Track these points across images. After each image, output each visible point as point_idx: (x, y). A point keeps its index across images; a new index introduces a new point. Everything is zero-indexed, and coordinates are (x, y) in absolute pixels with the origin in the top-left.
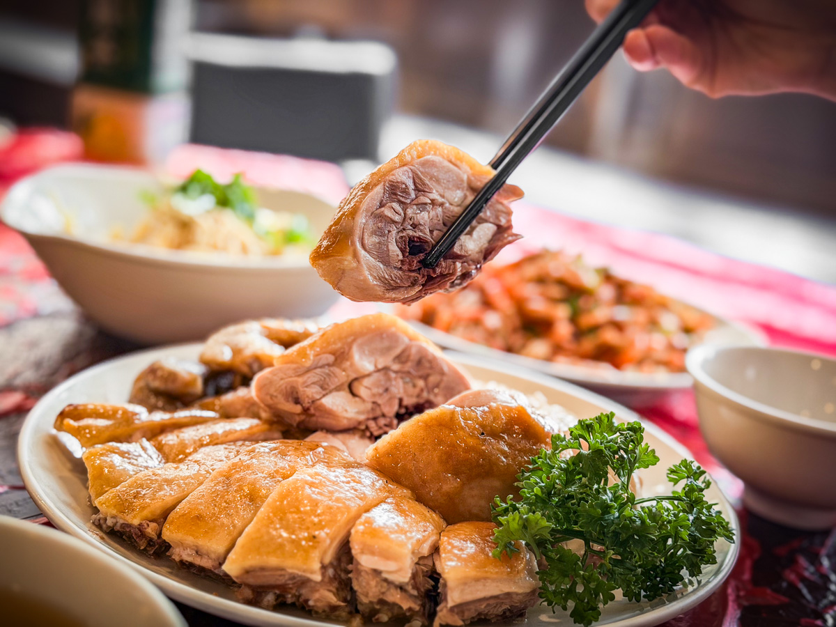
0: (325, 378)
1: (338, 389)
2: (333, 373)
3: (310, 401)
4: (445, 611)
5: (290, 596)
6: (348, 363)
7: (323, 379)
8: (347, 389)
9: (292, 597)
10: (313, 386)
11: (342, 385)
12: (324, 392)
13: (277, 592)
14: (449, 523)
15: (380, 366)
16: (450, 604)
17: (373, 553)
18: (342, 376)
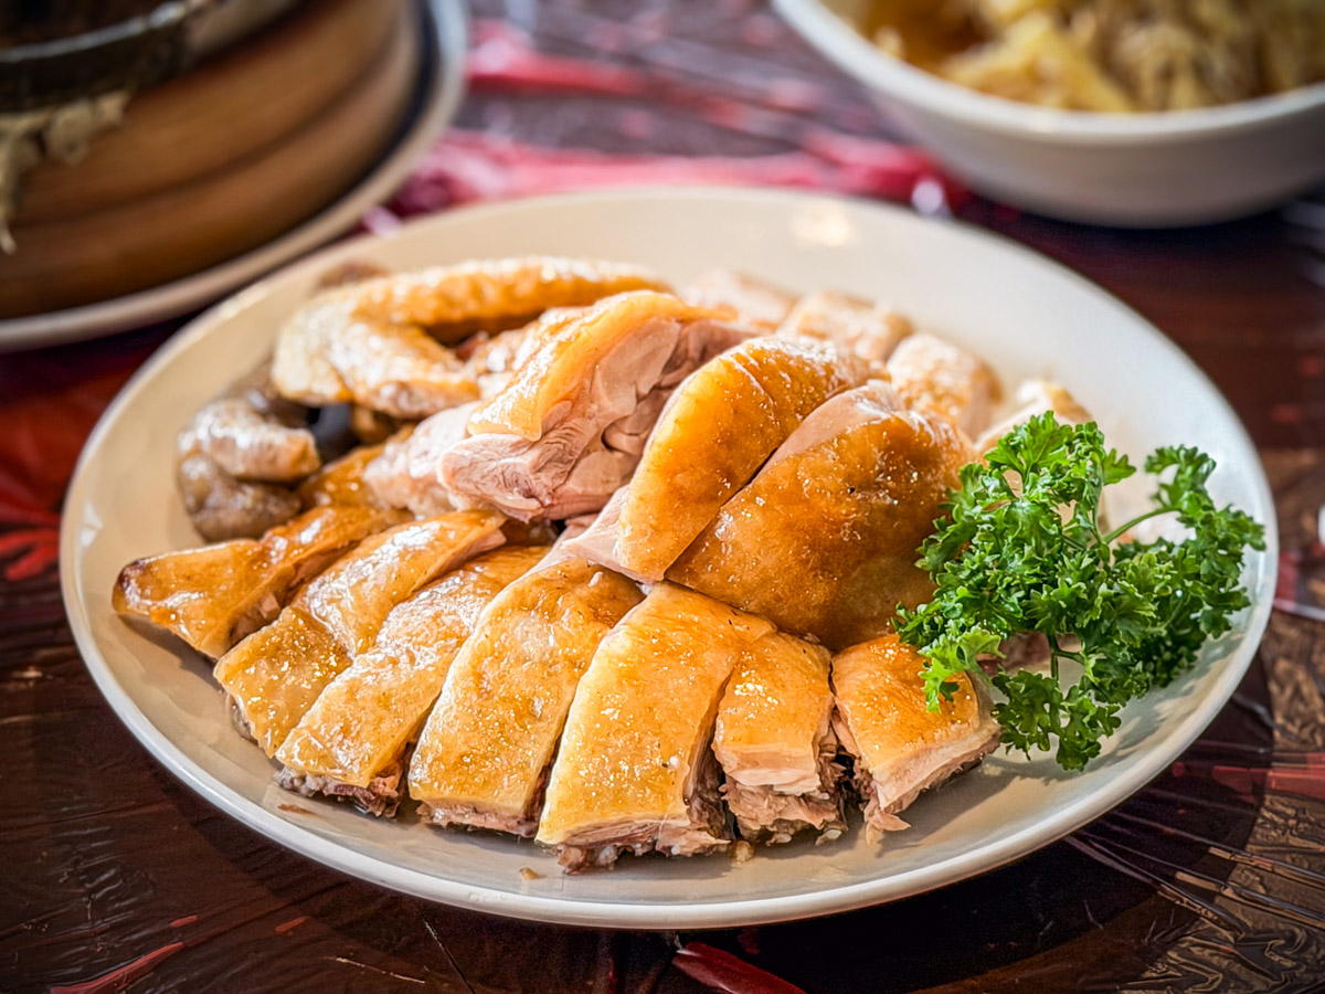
0: (565, 445)
1: (586, 452)
2: (571, 429)
3: (551, 491)
4: (877, 815)
5: (639, 845)
6: (595, 407)
7: (562, 447)
8: (601, 445)
9: (642, 847)
10: (548, 465)
11: (592, 442)
12: (569, 467)
13: (619, 844)
14: (836, 649)
15: (645, 390)
16: (883, 804)
17: (755, 764)
18: (590, 430)
